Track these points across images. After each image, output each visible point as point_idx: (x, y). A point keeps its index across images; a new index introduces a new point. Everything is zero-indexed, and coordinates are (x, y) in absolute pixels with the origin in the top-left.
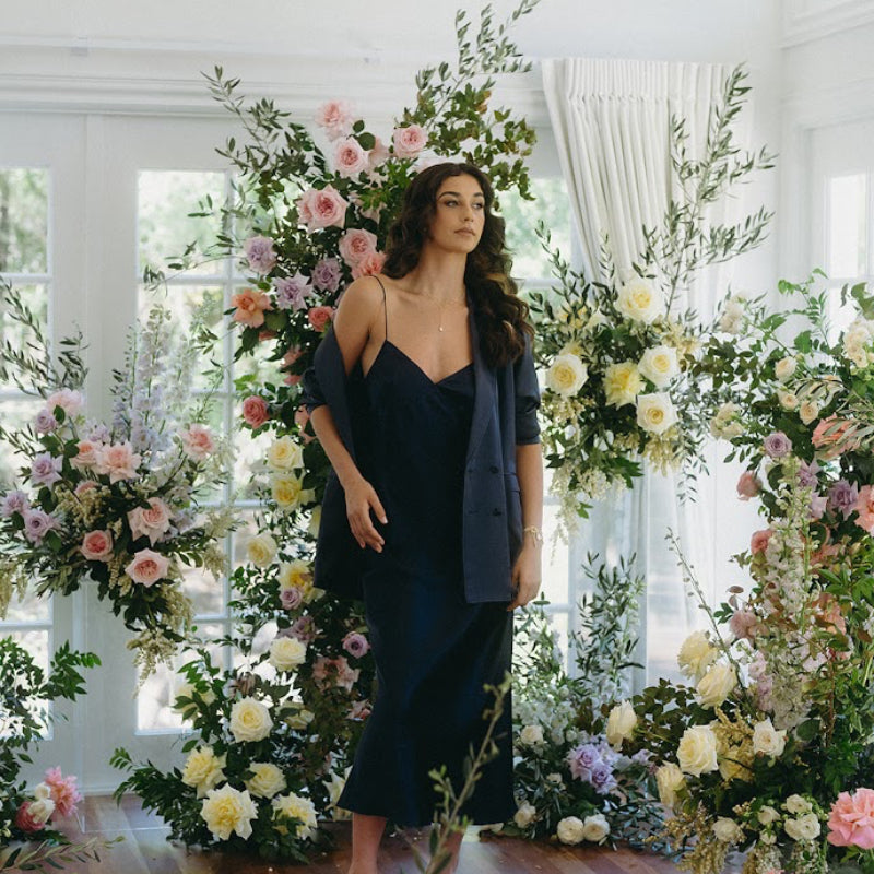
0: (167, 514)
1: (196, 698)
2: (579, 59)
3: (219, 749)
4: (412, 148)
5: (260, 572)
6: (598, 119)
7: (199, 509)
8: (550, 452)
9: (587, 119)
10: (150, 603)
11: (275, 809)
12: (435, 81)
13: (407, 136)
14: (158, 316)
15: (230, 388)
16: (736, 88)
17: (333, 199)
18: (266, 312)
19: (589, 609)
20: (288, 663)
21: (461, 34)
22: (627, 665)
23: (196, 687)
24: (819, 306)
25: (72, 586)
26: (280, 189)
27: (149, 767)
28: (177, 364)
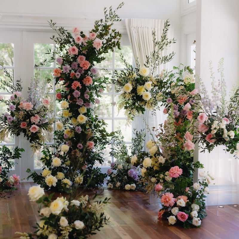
0: (39, 118)
1: (45, 158)
2: (133, 19)
3: (50, 169)
4: (93, 37)
5: (61, 132)
6: (138, 33)
7: (46, 118)
8: (125, 105)
9: (135, 32)
10: (35, 137)
11: (62, 181)
12: (100, 23)
13: (92, 35)
14: (37, 74)
15: (55, 92)
16: (167, 25)
17: (75, 48)
18: (61, 74)
19: (134, 141)
20: (65, 150)
21: (105, 13)
23: (45, 156)
25: (18, 134)
26: (65, 47)
27: (34, 172)
28: (42, 86)
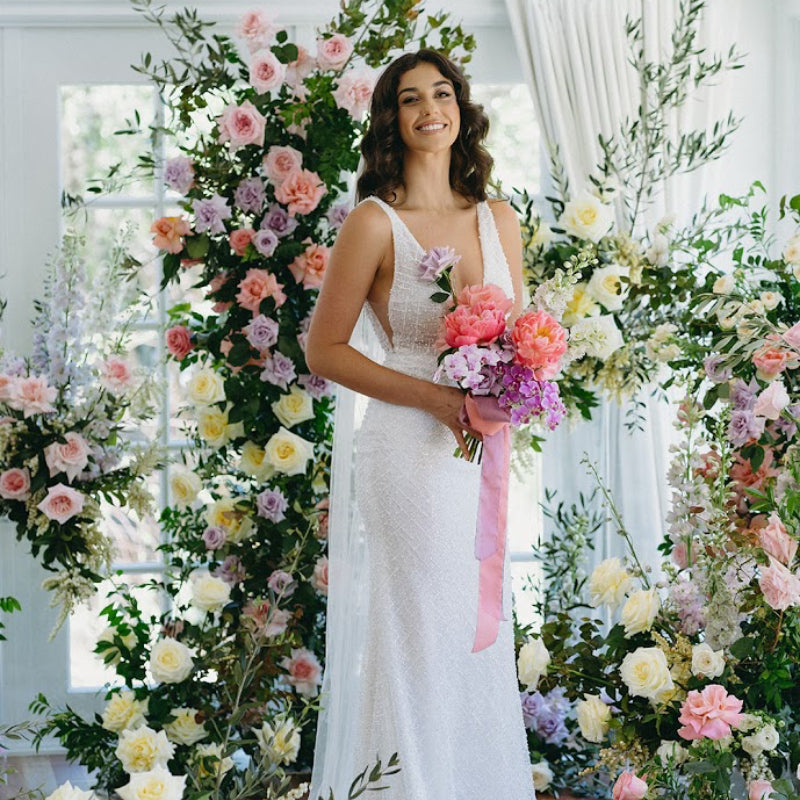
0: (84, 450)
1: (117, 641)
3: (140, 694)
4: (336, 58)
5: (191, 514)
6: (562, 18)
7: (123, 447)
9: (550, 17)
10: (70, 542)
13: (331, 47)
15: (163, 318)
17: (251, 116)
18: (186, 238)
19: (544, 550)
20: (210, 602)
22: (576, 605)
23: (118, 630)
24: (760, 219)
27: (66, 711)
28: (100, 294)
